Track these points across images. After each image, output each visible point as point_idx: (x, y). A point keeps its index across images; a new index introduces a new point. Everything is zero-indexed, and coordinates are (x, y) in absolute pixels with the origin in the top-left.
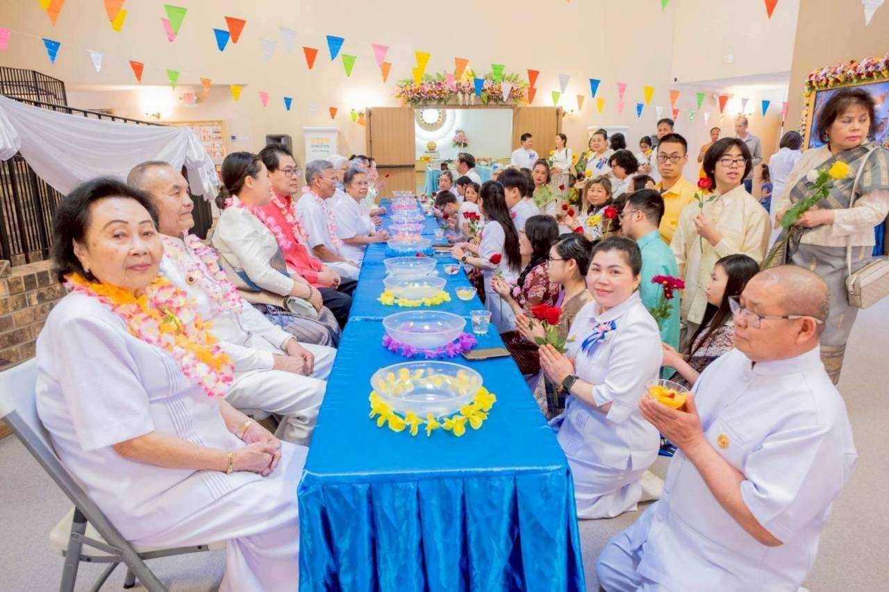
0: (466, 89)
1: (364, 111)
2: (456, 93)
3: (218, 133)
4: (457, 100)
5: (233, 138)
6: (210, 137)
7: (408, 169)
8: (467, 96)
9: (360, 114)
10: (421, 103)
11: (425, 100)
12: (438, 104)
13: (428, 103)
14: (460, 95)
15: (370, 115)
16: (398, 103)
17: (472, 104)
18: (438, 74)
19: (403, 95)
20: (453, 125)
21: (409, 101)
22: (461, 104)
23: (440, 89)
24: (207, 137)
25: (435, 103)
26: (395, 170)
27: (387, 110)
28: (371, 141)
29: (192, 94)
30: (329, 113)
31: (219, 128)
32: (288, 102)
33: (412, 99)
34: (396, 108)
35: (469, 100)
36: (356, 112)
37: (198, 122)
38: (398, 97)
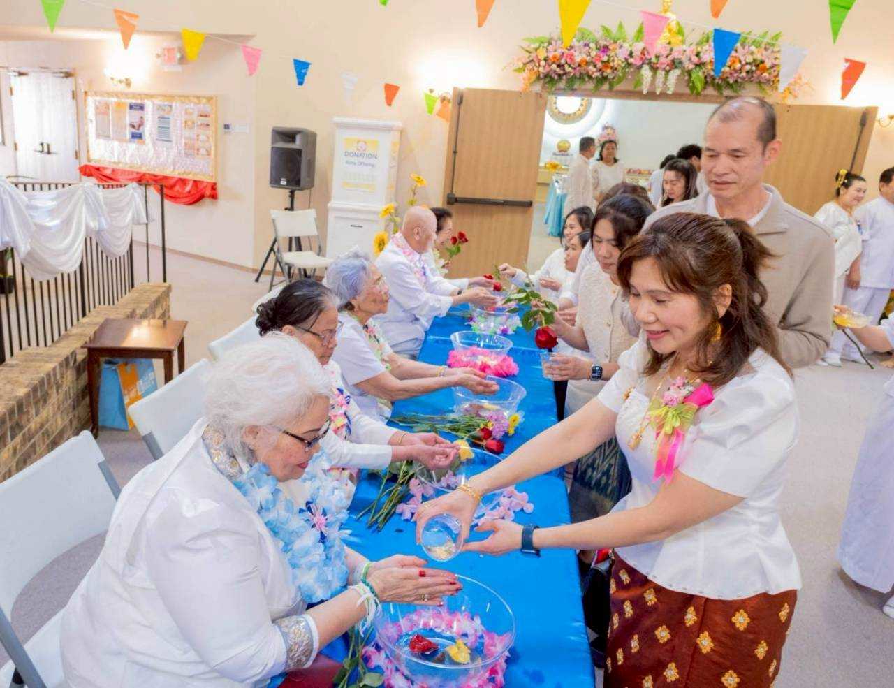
0: (662, 60)
1: (450, 95)
2: (640, 68)
3: (206, 116)
4: (639, 82)
5: (227, 127)
6: (193, 123)
7: (521, 209)
8: (661, 74)
9: (443, 99)
10: (562, 84)
11: (571, 80)
12: (596, 88)
13: (576, 86)
14: (646, 72)
15: (460, 103)
16: (516, 83)
17: (670, 92)
18: (605, 29)
19: (530, 66)
20: (599, 117)
21: (538, 78)
22: (645, 92)
23: (605, 58)
24: (189, 123)
25: (590, 86)
26: (494, 208)
27: (495, 93)
28: (455, 152)
29: (173, 49)
30: (383, 94)
31: (208, 109)
32: (301, 68)
33: (546, 76)
34: (511, 92)
35: (664, 83)
36: (436, 94)
37: (180, 96)
38: (519, 70)
